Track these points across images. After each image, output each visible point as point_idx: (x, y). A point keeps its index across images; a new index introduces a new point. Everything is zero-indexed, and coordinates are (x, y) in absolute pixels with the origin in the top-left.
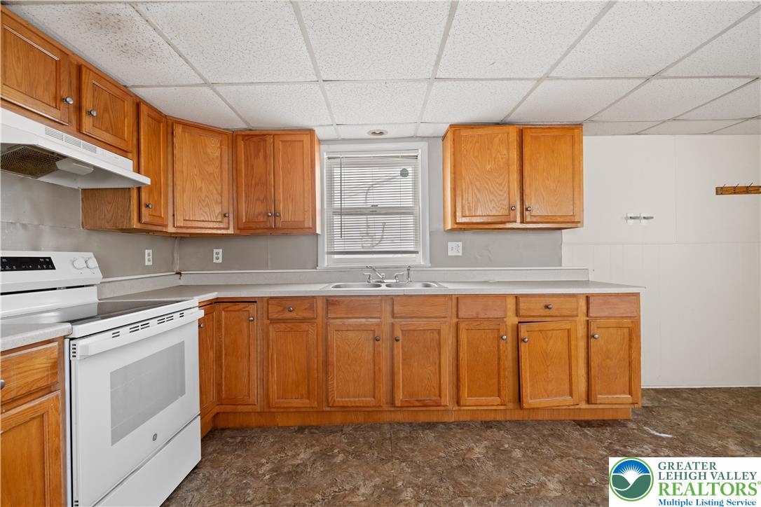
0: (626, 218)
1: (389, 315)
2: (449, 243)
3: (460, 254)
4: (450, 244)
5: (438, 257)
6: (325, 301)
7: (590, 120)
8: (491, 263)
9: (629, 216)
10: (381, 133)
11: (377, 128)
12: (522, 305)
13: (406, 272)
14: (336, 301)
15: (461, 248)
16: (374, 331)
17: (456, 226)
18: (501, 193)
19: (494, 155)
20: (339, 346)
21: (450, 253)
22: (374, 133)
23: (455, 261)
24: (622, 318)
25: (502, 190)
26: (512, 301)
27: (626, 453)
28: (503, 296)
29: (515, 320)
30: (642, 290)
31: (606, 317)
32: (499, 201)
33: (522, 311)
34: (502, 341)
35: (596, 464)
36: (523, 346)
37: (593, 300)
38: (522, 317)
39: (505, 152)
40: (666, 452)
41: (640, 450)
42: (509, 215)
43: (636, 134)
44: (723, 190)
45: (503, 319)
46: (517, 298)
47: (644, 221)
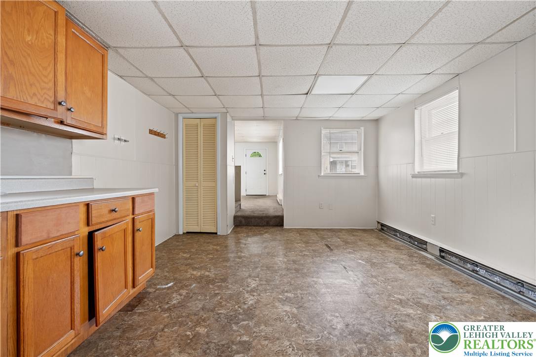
9: (117, 137)
12: (94, 213)
18: (46, 80)
24: (148, 212)
25: (46, 77)
26: (83, 209)
27: (174, 306)
28: (76, 204)
29: (85, 231)
30: (155, 190)
31: (142, 214)
32: (42, 89)
33: (94, 219)
34: (77, 259)
35: (175, 324)
36: (99, 257)
37: (137, 200)
38: (92, 225)
39: (53, 33)
40: (184, 292)
41: (176, 299)
42: (55, 109)
43: (121, 77)
44: (151, 132)
45: (74, 232)
46: (88, 205)
47: (123, 143)
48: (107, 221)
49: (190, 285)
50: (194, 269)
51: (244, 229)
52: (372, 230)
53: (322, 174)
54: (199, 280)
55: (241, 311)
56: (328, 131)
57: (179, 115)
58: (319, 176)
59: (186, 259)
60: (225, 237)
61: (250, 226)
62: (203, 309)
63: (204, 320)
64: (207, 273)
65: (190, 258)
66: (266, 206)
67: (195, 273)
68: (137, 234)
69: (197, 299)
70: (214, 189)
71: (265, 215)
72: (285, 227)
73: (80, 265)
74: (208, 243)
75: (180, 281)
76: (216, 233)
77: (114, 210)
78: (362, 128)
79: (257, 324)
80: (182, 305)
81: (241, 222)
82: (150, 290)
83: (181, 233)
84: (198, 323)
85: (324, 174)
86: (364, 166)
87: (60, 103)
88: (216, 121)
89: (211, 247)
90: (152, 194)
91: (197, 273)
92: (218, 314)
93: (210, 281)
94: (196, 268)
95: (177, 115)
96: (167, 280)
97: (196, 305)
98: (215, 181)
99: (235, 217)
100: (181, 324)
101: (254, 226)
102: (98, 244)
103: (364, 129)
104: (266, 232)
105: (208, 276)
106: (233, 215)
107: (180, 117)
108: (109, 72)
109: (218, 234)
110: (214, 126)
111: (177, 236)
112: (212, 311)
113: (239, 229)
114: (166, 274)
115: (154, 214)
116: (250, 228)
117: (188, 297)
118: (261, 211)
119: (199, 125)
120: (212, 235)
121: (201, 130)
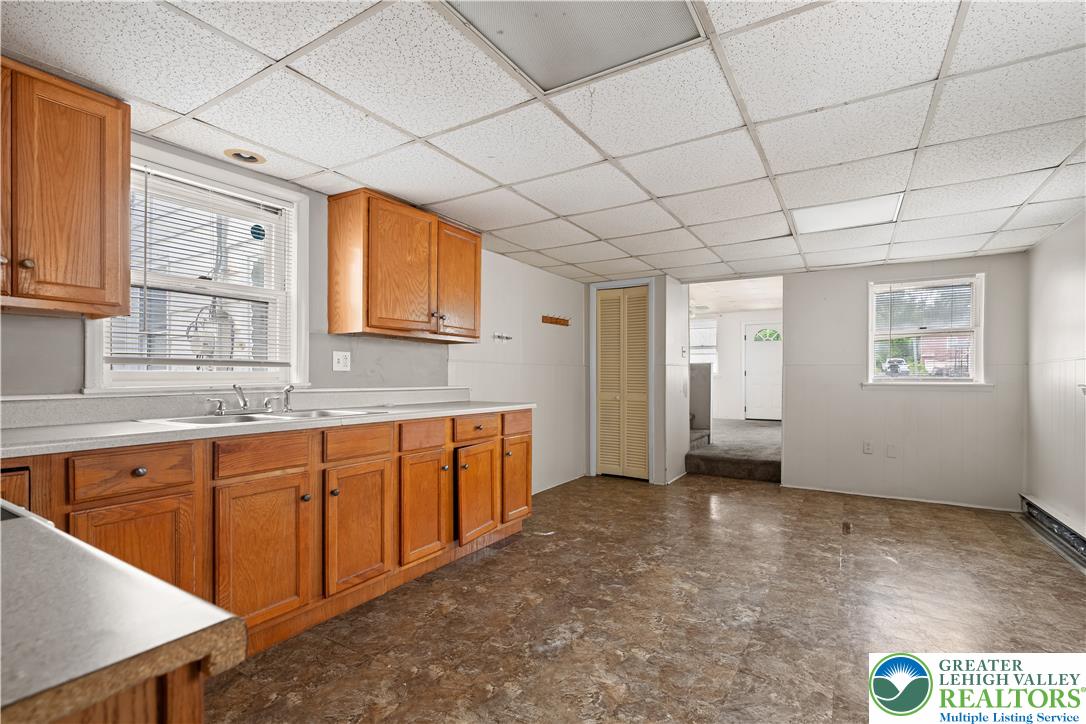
0: (494, 337)
1: (317, 458)
2: (335, 353)
3: (348, 369)
4: (337, 355)
5: (319, 373)
6: (209, 447)
7: (490, 232)
8: (383, 382)
9: (497, 334)
10: (252, 159)
11: (246, 149)
12: (459, 429)
13: (284, 396)
14: (236, 445)
15: (349, 358)
16: (297, 488)
17: (368, 330)
18: (422, 294)
19: (414, 245)
20: (239, 525)
21: (336, 367)
22: (238, 156)
23: (342, 380)
24: (523, 433)
25: (422, 291)
26: (448, 424)
27: (545, 555)
28: (443, 419)
29: (451, 446)
30: (533, 406)
31: (514, 434)
32: (419, 304)
33: (459, 436)
34: (443, 473)
35: (539, 569)
36: (462, 474)
37: (508, 418)
38: (458, 442)
39: (426, 245)
40: (562, 544)
41: (550, 548)
42: (429, 322)
43: (503, 254)
44: (546, 320)
45: (441, 446)
46: (453, 420)
47: (505, 341)
48: (472, 439)
49: (574, 538)
50: (588, 522)
51: (701, 481)
52: (1007, 514)
53: (871, 381)
54: (586, 534)
55: (621, 575)
56: (886, 288)
57: (592, 286)
58: (862, 385)
59: (585, 509)
60: (663, 488)
61: (716, 476)
62: (575, 563)
63: (571, 574)
64: (602, 529)
65: (590, 509)
66: (763, 443)
67: (587, 526)
68: (506, 458)
69: (574, 553)
70: (645, 405)
71: (746, 458)
72: (784, 484)
73: (446, 478)
74: (627, 493)
75: (564, 532)
76: (647, 481)
77: (478, 428)
78: (981, 276)
79: (632, 591)
80: (554, 555)
81: (698, 467)
82: (525, 534)
83: (593, 474)
84: (563, 574)
85: (874, 380)
86: (987, 365)
87: (433, 315)
88: (648, 291)
89: (629, 498)
90: (530, 410)
91: (589, 527)
92: (590, 571)
93: (601, 538)
94: (591, 521)
95: (588, 285)
96: (548, 527)
97: (569, 559)
98: (646, 392)
99: (688, 457)
100: (544, 571)
101: (724, 477)
102: (462, 461)
103: (986, 276)
104: (738, 490)
105: (602, 533)
106: (686, 453)
107: (593, 289)
108: (483, 251)
109: (651, 482)
110: (644, 299)
111: (587, 478)
112: (585, 567)
113: (692, 479)
114: (551, 522)
115: (530, 437)
116: (713, 479)
117: (565, 550)
118: (747, 451)
119: (622, 301)
120: (639, 482)
121: (624, 307)
